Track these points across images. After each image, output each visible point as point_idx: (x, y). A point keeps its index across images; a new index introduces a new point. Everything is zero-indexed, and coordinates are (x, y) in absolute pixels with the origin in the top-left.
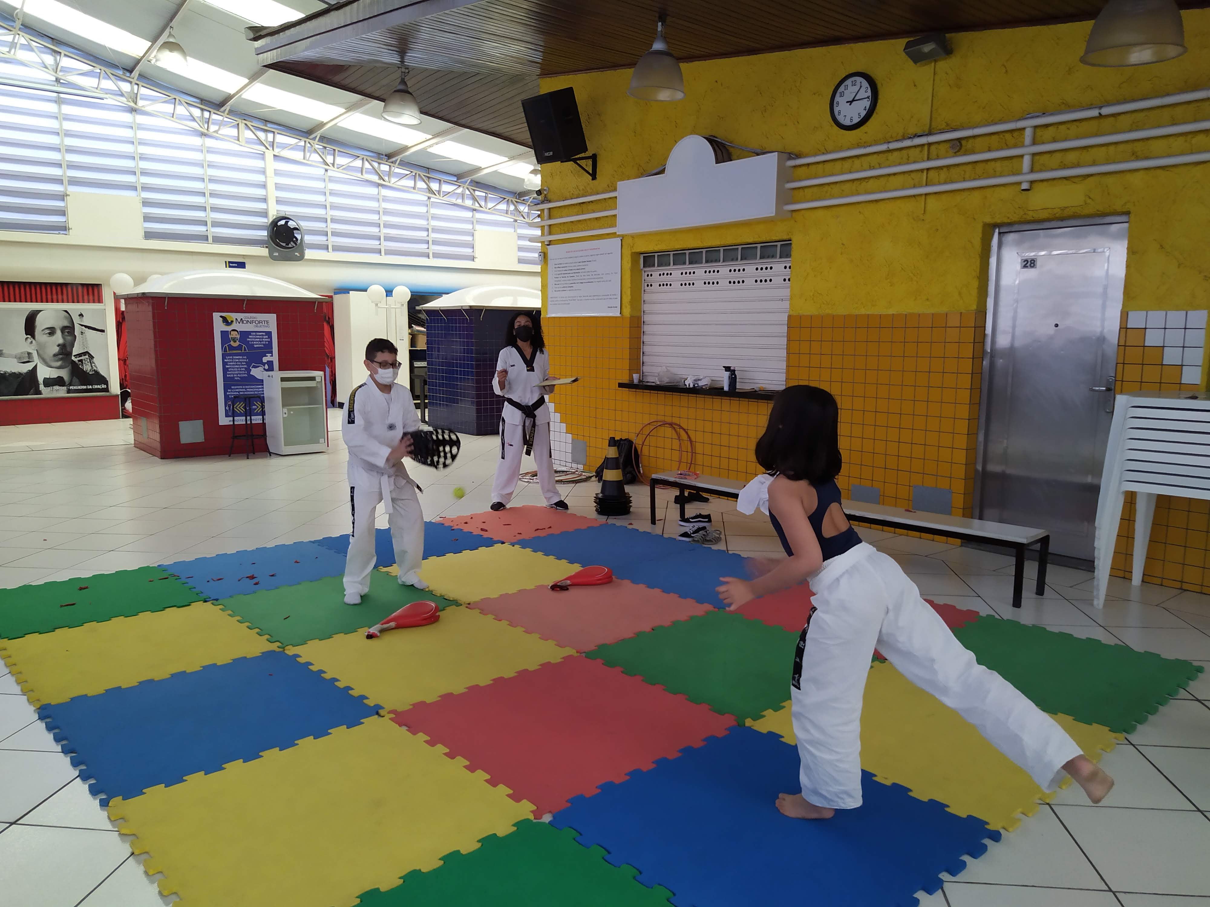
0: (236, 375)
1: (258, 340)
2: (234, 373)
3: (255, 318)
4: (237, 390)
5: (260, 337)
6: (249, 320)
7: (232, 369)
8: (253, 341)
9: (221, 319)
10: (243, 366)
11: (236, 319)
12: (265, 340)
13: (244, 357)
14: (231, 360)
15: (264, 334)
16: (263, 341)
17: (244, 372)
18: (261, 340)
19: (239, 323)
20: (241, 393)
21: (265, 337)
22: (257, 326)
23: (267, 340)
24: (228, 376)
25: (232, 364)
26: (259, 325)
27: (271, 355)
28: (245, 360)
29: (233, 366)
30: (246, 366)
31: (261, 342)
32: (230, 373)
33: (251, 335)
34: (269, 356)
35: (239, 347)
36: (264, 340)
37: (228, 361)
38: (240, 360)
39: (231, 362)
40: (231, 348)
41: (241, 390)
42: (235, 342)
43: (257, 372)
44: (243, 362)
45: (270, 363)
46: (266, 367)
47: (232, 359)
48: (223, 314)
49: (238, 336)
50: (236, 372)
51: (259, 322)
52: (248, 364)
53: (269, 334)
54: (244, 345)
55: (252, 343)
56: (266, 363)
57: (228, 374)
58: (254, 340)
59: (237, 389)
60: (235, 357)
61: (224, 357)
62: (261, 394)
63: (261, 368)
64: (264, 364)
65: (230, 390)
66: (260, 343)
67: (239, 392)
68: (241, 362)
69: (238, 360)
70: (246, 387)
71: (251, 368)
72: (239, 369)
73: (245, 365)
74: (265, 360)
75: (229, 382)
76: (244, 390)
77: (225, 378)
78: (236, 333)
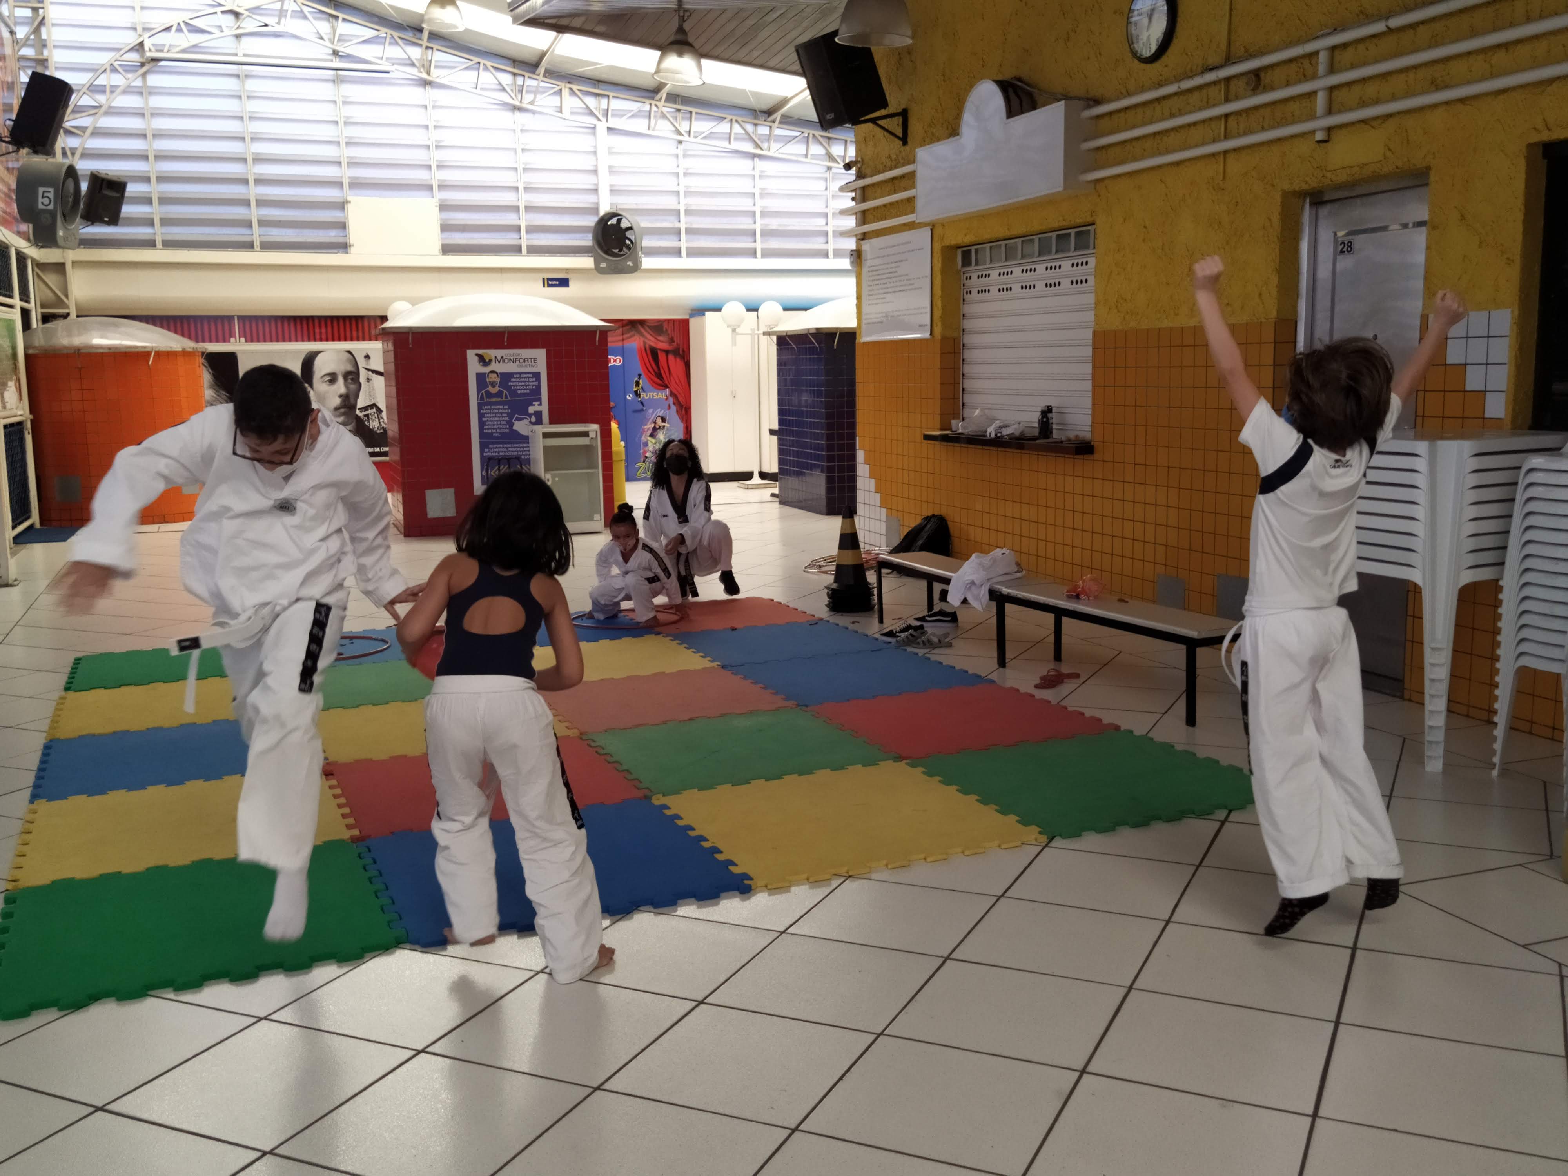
0: (494, 431)
1: (523, 384)
2: (492, 427)
3: (518, 355)
4: (498, 450)
5: (525, 379)
6: (512, 358)
7: (491, 423)
8: (517, 386)
9: (477, 358)
10: (504, 419)
11: (496, 357)
12: (532, 384)
14: (489, 411)
15: (531, 375)
16: (528, 385)
17: (504, 427)
18: (527, 383)
19: (499, 362)
20: (501, 454)
21: (531, 379)
22: (521, 366)
23: (534, 383)
24: (485, 431)
25: (489, 415)
26: (524, 364)
27: (538, 403)
28: (507, 411)
29: (491, 419)
30: (507, 419)
32: (487, 427)
33: (515, 378)
34: (536, 405)
35: (499, 394)
36: (530, 383)
37: (485, 411)
38: (500, 411)
39: (489, 413)
40: (489, 395)
41: (501, 450)
42: (494, 387)
43: (521, 427)
44: (504, 413)
45: (538, 414)
46: (533, 419)
47: (490, 409)
48: (480, 352)
49: (498, 380)
50: (495, 427)
51: (524, 361)
52: (511, 416)
53: (537, 376)
54: (505, 391)
55: (515, 388)
56: (533, 414)
58: (517, 383)
59: (496, 448)
60: (493, 407)
61: (480, 406)
62: (526, 455)
63: (526, 422)
64: (530, 415)
65: (487, 450)
66: (525, 387)
67: (499, 452)
68: (502, 413)
69: (497, 411)
70: (508, 446)
71: (513, 421)
72: (499, 423)
74: (531, 409)
75: (486, 440)
76: (505, 450)
77: (482, 435)
78: (495, 375)
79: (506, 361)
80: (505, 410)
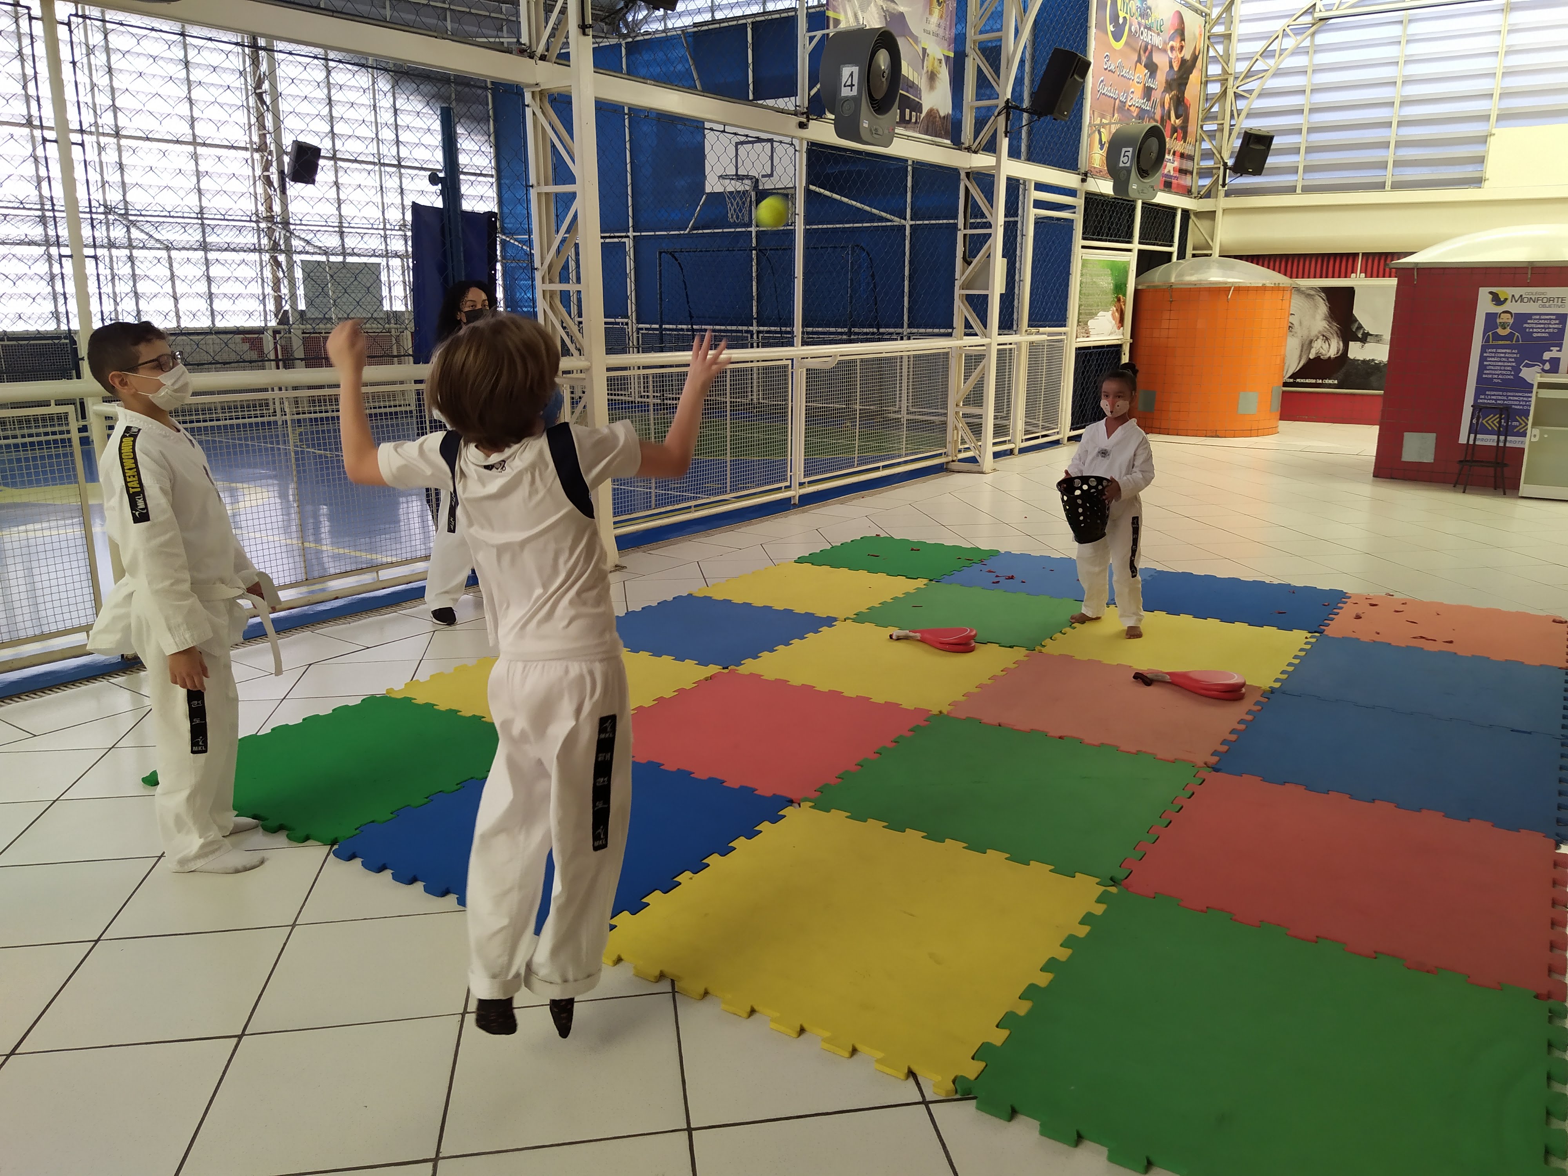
0: (1496, 376)
1: (1542, 326)
2: (1493, 372)
3: (1543, 294)
4: (1494, 398)
5: (1546, 322)
6: (1533, 297)
7: (1492, 368)
8: (1533, 328)
9: (1491, 296)
10: (1509, 364)
11: (1513, 296)
12: (1554, 326)
13: (1514, 351)
14: (1493, 355)
15: (1554, 317)
16: (1549, 328)
17: (1509, 373)
18: (1546, 326)
19: (1516, 302)
20: (1498, 402)
21: (1554, 322)
22: (1544, 306)
23: (1556, 326)
24: (1484, 376)
25: (1493, 359)
26: (1547, 304)
27: (1558, 349)
28: (1515, 355)
29: (1494, 363)
30: (1514, 364)
31: (1545, 329)
32: (1488, 372)
33: (1531, 319)
34: (1554, 351)
35: (1509, 337)
36: (1550, 326)
37: (1488, 355)
38: (1507, 355)
39: (1492, 357)
40: (1497, 337)
41: (1500, 397)
42: (1505, 328)
43: (1532, 375)
44: (1511, 357)
45: (1555, 361)
46: (1547, 366)
47: (1495, 353)
49: (1511, 321)
50: (1496, 372)
51: (1549, 300)
52: (1519, 361)
53: (1562, 317)
54: (1517, 334)
55: (1531, 330)
56: (1547, 361)
57: (1485, 374)
58: (1534, 326)
59: (1493, 395)
62: (1528, 405)
63: (1537, 369)
64: (1544, 362)
65: (1483, 397)
66: (1543, 330)
67: (1496, 400)
68: (1508, 358)
69: (1503, 355)
70: (1509, 394)
71: (1521, 367)
72: (1503, 368)
73: (1513, 362)
74: (1547, 356)
75: (1483, 385)
76: (1505, 398)
77: (1480, 379)
78: (1509, 315)
79: (1526, 300)
80: (1514, 354)
